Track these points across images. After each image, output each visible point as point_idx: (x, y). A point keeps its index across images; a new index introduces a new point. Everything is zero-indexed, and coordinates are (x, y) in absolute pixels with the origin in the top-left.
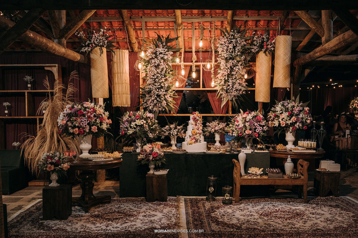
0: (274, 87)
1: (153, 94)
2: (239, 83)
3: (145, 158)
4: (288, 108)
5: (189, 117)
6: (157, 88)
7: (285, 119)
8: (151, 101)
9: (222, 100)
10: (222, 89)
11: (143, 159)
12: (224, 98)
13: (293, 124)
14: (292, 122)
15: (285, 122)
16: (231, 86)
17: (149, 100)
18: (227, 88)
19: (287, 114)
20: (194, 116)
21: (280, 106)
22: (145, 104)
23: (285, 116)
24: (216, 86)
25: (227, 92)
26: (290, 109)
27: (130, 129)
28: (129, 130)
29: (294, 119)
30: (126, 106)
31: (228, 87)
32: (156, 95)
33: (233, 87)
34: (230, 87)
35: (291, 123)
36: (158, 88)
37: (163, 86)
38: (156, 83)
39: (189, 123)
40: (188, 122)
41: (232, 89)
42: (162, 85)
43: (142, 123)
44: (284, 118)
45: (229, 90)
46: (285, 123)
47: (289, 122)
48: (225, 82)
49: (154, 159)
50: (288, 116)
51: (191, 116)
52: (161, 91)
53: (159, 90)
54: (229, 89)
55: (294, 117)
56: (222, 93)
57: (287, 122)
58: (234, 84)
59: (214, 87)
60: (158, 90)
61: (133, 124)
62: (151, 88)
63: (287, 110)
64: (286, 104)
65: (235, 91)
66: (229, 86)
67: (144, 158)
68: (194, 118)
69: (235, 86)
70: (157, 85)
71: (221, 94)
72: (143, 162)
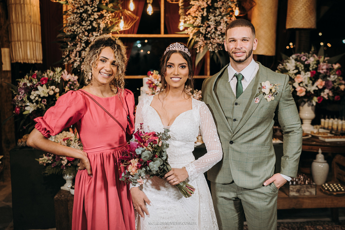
0: (288, 27)
1: (79, 40)
2: (226, 22)
3: (52, 163)
4: (309, 65)
5: (141, 80)
6: (86, 30)
7: (304, 84)
8: (75, 52)
9: (198, 51)
10: (198, 33)
11: (48, 164)
12: (200, 47)
13: (318, 93)
14: (317, 89)
15: (305, 88)
16: (212, 27)
17: (72, 51)
18: (206, 31)
19: (309, 74)
20: (149, 79)
21: (293, 61)
22: (67, 59)
23: (305, 79)
24: (186, 28)
25: (206, 38)
26: (312, 66)
27: (28, 104)
28: (27, 106)
29: (320, 83)
30: (33, 62)
31: (209, 29)
32: (84, 43)
33: (216, 29)
34: (212, 29)
35: (314, 91)
36: (89, 31)
37: (96, 26)
38: (84, 22)
39: (141, 92)
40: (140, 89)
41: (214, 32)
42: (95, 24)
43: (52, 93)
44: (302, 82)
45: (209, 34)
46: (305, 90)
47: (312, 89)
48: (203, 22)
49: (69, 165)
50: (310, 79)
51: (146, 79)
52: (93, 35)
53: (89, 33)
54: (209, 32)
55: (320, 81)
56: (197, 39)
57: (309, 89)
58: (218, 23)
59: (184, 30)
60: (86, 33)
61: (34, 95)
62: (75, 31)
63: (307, 68)
64: (304, 58)
65: (219, 35)
66: (209, 26)
67: (50, 162)
68: (150, 82)
69: (219, 28)
70: (85, 24)
71: (196, 42)
72: (48, 171)
